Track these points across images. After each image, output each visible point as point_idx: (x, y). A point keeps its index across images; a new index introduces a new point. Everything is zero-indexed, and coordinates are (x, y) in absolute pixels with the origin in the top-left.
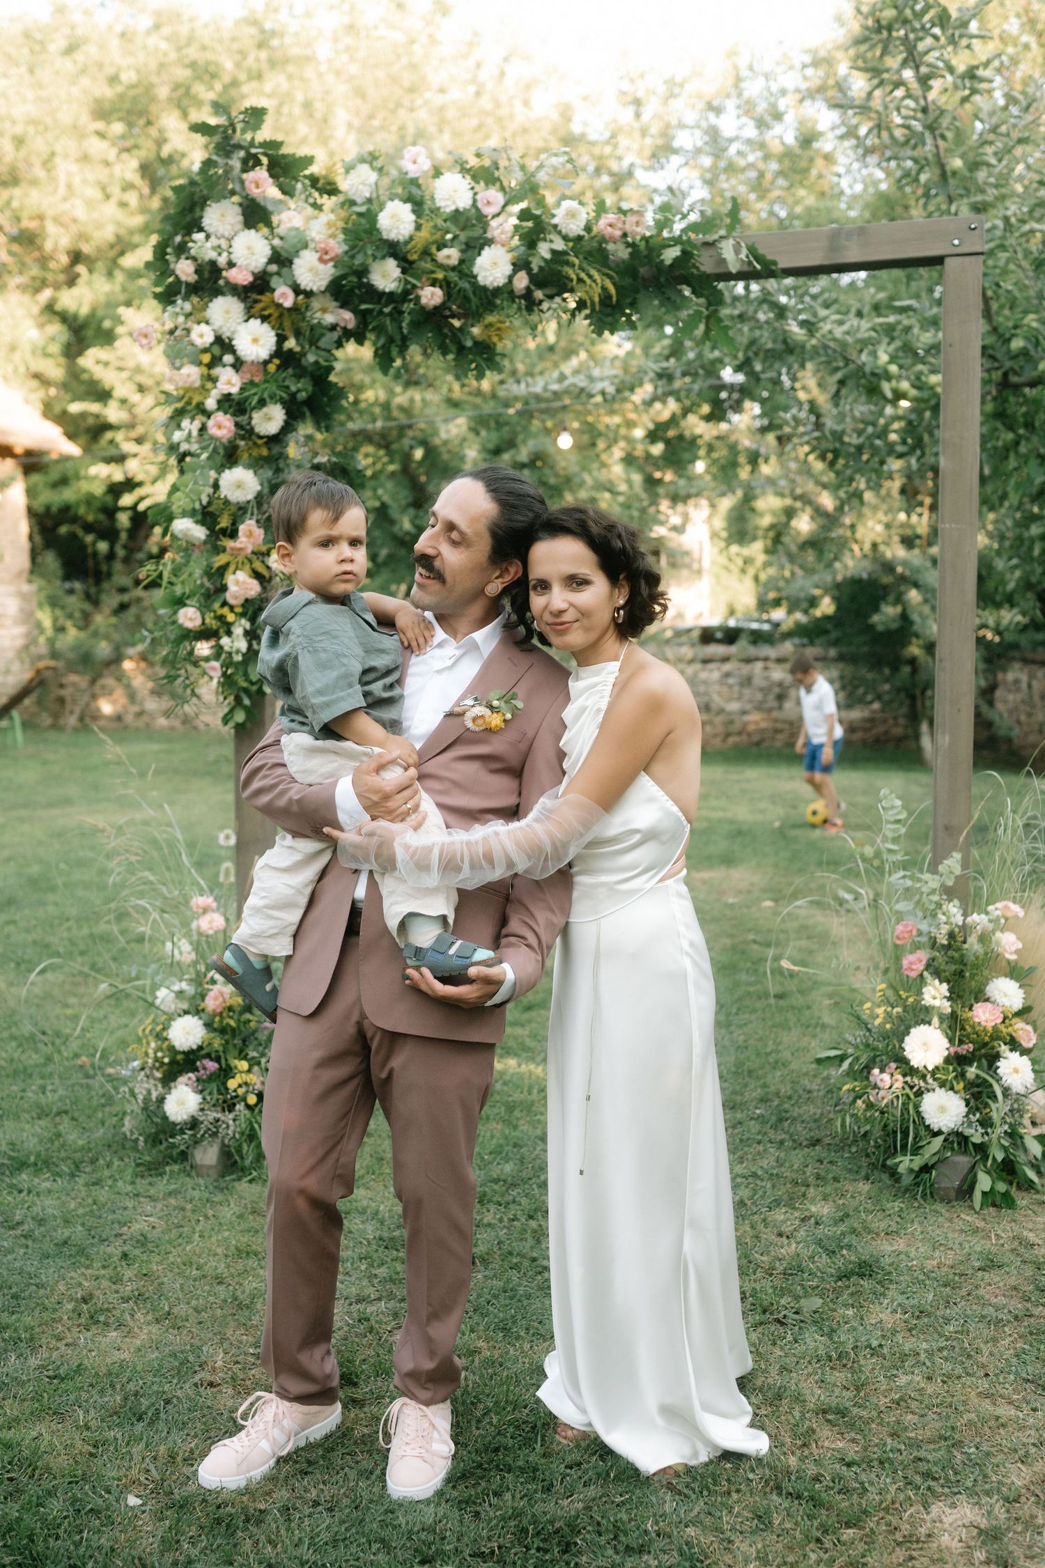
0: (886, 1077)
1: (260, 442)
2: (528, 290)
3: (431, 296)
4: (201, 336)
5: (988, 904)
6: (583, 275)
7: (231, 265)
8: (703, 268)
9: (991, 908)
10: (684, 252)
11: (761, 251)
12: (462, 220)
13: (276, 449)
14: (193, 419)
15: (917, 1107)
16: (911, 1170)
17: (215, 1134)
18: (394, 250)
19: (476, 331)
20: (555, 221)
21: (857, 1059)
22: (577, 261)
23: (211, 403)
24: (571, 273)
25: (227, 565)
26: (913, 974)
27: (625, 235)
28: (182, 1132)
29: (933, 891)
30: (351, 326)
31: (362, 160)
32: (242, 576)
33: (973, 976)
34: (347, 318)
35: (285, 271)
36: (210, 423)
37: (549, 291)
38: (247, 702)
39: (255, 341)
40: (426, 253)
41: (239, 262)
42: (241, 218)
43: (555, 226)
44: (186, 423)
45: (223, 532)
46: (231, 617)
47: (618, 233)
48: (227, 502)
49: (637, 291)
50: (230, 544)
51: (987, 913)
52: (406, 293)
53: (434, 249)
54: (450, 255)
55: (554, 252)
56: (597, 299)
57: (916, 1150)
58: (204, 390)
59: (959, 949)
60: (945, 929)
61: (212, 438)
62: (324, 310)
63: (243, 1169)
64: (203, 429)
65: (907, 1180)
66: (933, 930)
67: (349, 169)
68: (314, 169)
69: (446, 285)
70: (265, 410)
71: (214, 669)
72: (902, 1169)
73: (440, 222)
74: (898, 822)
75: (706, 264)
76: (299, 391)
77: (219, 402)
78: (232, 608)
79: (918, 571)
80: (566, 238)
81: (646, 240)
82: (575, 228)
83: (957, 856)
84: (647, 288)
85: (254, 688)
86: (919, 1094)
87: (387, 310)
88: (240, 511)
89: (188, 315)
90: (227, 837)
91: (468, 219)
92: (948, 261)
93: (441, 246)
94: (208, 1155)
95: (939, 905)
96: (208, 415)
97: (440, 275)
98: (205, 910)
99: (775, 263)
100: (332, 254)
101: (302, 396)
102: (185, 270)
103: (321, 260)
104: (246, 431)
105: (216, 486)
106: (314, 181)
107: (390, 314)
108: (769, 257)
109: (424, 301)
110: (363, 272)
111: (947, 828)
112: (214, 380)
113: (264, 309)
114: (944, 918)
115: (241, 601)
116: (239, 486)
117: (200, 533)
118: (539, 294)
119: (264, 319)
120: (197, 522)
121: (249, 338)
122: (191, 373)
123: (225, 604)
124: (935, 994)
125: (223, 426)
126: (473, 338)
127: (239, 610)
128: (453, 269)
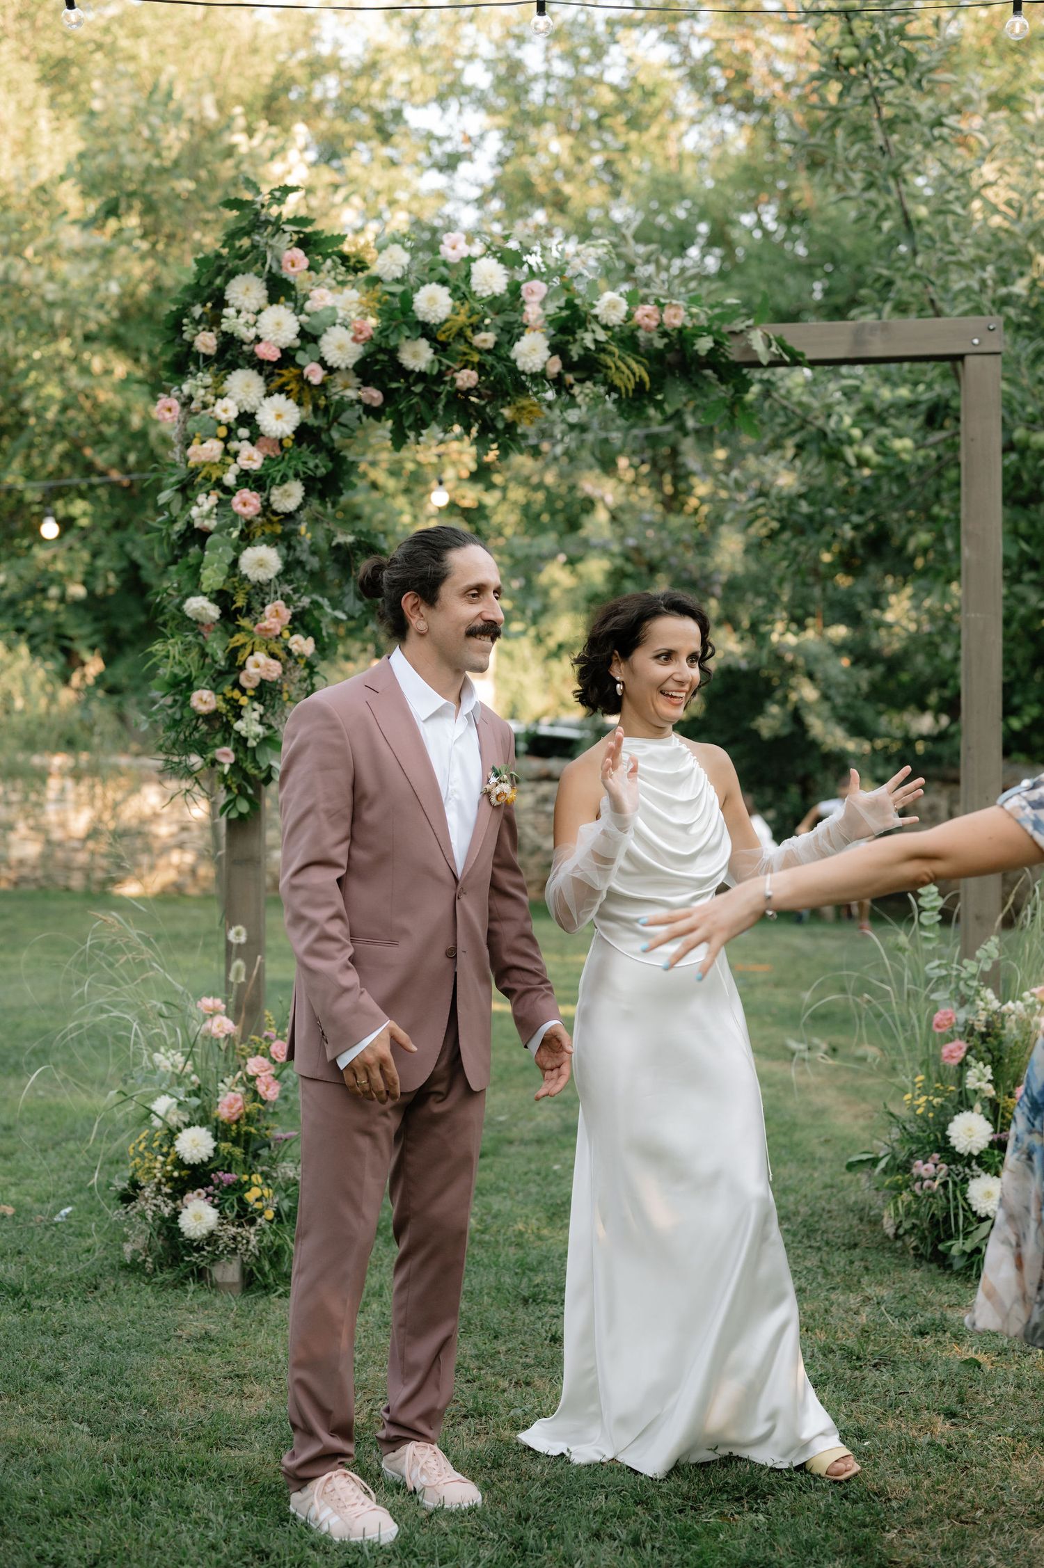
0: (930, 1166)
1: (275, 519)
2: (559, 374)
3: (467, 378)
4: (225, 411)
5: (1023, 989)
6: (620, 364)
7: (258, 339)
8: (731, 358)
9: (1026, 994)
10: (716, 342)
11: (790, 343)
12: (497, 304)
13: (290, 526)
14: (208, 494)
15: (964, 1193)
16: (964, 1253)
17: (234, 1251)
18: (426, 331)
19: (507, 412)
20: (596, 311)
21: (894, 1158)
22: (616, 351)
23: (230, 479)
24: (609, 361)
25: (243, 646)
26: (955, 1062)
27: (660, 325)
28: (199, 1249)
29: (973, 976)
30: (376, 404)
31: (395, 241)
32: (260, 657)
33: (1012, 1061)
34: (374, 396)
35: (310, 347)
36: (236, 500)
37: (580, 375)
38: (250, 791)
39: (279, 416)
40: (460, 334)
41: (266, 338)
42: (266, 293)
43: (596, 317)
44: (201, 498)
45: (239, 610)
46: (244, 701)
47: (654, 323)
48: (245, 578)
49: (664, 376)
50: (244, 622)
51: (1022, 1000)
52: (441, 374)
53: (469, 332)
54: (486, 339)
55: (596, 341)
56: (631, 386)
57: (967, 1235)
58: (223, 465)
59: (997, 1036)
60: (983, 1016)
61: (236, 515)
62: (346, 387)
63: (266, 1287)
64: (221, 503)
65: (958, 1264)
66: (972, 1017)
67: (381, 249)
68: (346, 248)
69: (481, 368)
70: (286, 486)
71: (226, 755)
72: (955, 1251)
73: (478, 307)
74: (933, 909)
75: (734, 352)
76: (317, 467)
77: (238, 477)
78: (243, 691)
79: (816, 659)
80: (606, 327)
81: (680, 331)
82: (616, 317)
83: (995, 939)
84: (673, 374)
85: (263, 775)
86: (965, 1181)
87: (418, 389)
88: (260, 591)
89: (206, 387)
90: (238, 934)
91: (503, 304)
92: (968, 359)
93: (476, 328)
94: (228, 1272)
95: (978, 992)
96: (228, 491)
97: (476, 358)
98: (214, 1013)
99: (802, 354)
100: (366, 334)
101: (322, 471)
102: (206, 342)
103: (355, 339)
104: (267, 507)
105: (235, 564)
106: (344, 258)
107: (421, 395)
108: (798, 349)
109: (459, 383)
110: (393, 352)
111: (978, 918)
112: (236, 455)
113: (287, 384)
114: (981, 1004)
115: (256, 683)
116: (261, 564)
117: (214, 612)
118: (570, 378)
119: (289, 394)
120: (211, 601)
121: (273, 413)
122: (213, 448)
123: (236, 685)
124: (979, 1077)
125: (247, 503)
126: (504, 419)
127: (251, 693)
128: (489, 352)
